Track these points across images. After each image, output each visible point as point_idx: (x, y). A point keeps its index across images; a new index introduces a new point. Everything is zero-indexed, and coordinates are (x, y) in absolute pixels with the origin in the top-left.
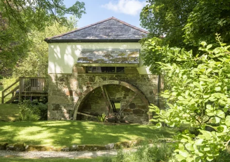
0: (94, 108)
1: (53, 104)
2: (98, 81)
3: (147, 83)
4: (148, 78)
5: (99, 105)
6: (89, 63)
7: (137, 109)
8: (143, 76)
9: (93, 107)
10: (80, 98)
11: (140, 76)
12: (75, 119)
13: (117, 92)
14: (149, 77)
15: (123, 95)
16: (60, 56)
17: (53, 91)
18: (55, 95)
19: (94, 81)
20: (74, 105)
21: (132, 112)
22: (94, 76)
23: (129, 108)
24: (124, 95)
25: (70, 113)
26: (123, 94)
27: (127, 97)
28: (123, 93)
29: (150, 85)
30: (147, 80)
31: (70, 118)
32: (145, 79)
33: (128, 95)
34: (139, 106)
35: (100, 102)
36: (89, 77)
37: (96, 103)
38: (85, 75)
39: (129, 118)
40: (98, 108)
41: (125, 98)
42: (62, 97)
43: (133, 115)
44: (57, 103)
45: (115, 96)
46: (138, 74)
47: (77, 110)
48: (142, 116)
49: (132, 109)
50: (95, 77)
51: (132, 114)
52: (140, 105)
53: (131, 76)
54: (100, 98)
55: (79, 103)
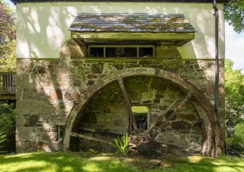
0: (103, 120)
1: (25, 115)
2: (109, 71)
3: (196, 74)
4: (197, 66)
5: (110, 115)
6: (95, 32)
7: (180, 120)
8: (188, 62)
9: (101, 119)
10: (75, 104)
11: (184, 62)
12: (68, 146)
13: (144, 91)
14: (200, 64)
15: (154, 97)
16: (38, 29)
17: (25, 90)
18: (29, 98)
19: (101, 73)
20: (64, 115)
21: (170, 127)
22: (100, 63)
23: (165, 120)
24: (156, 96)
25: (57, 131)
26: (154, 94)
27: (162, 101)
28: (154, 92)
29: (201, 78)
30: (195, 69)
31: (57, 140)
32: (192, 67)
33: (163, 97)
34: (182, 116)
35: (112, 109)
36: (91, 64)
37: (105, 112)
38: (83, 60)
39: (165, 137)
40: (108, 120)
41: (157, 101)
42: (41, 102)
43: (172, 132)
44: (32, 114)
45: (140, 98)
46: (180, 58)
47: (70, 129)
48: (188, 133)
49: (171, 122)
50: (102, 65)
51: (169, 130)
52: (184, 113)
53: (168, 61)
54: (112, 102)
55: (75, 114)
